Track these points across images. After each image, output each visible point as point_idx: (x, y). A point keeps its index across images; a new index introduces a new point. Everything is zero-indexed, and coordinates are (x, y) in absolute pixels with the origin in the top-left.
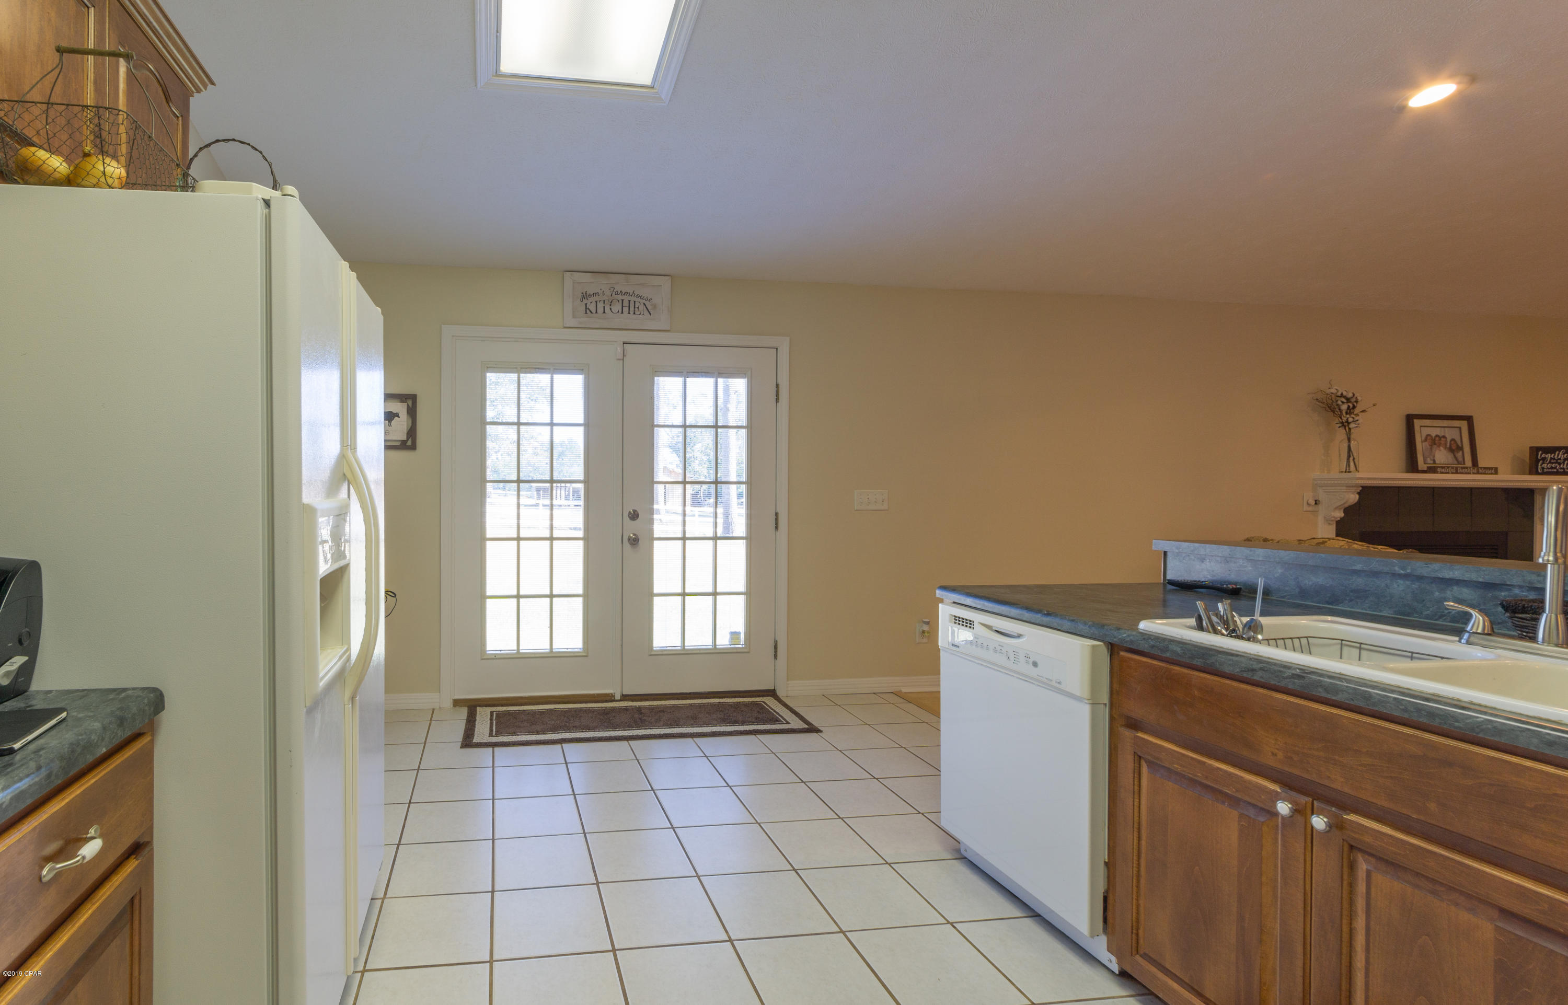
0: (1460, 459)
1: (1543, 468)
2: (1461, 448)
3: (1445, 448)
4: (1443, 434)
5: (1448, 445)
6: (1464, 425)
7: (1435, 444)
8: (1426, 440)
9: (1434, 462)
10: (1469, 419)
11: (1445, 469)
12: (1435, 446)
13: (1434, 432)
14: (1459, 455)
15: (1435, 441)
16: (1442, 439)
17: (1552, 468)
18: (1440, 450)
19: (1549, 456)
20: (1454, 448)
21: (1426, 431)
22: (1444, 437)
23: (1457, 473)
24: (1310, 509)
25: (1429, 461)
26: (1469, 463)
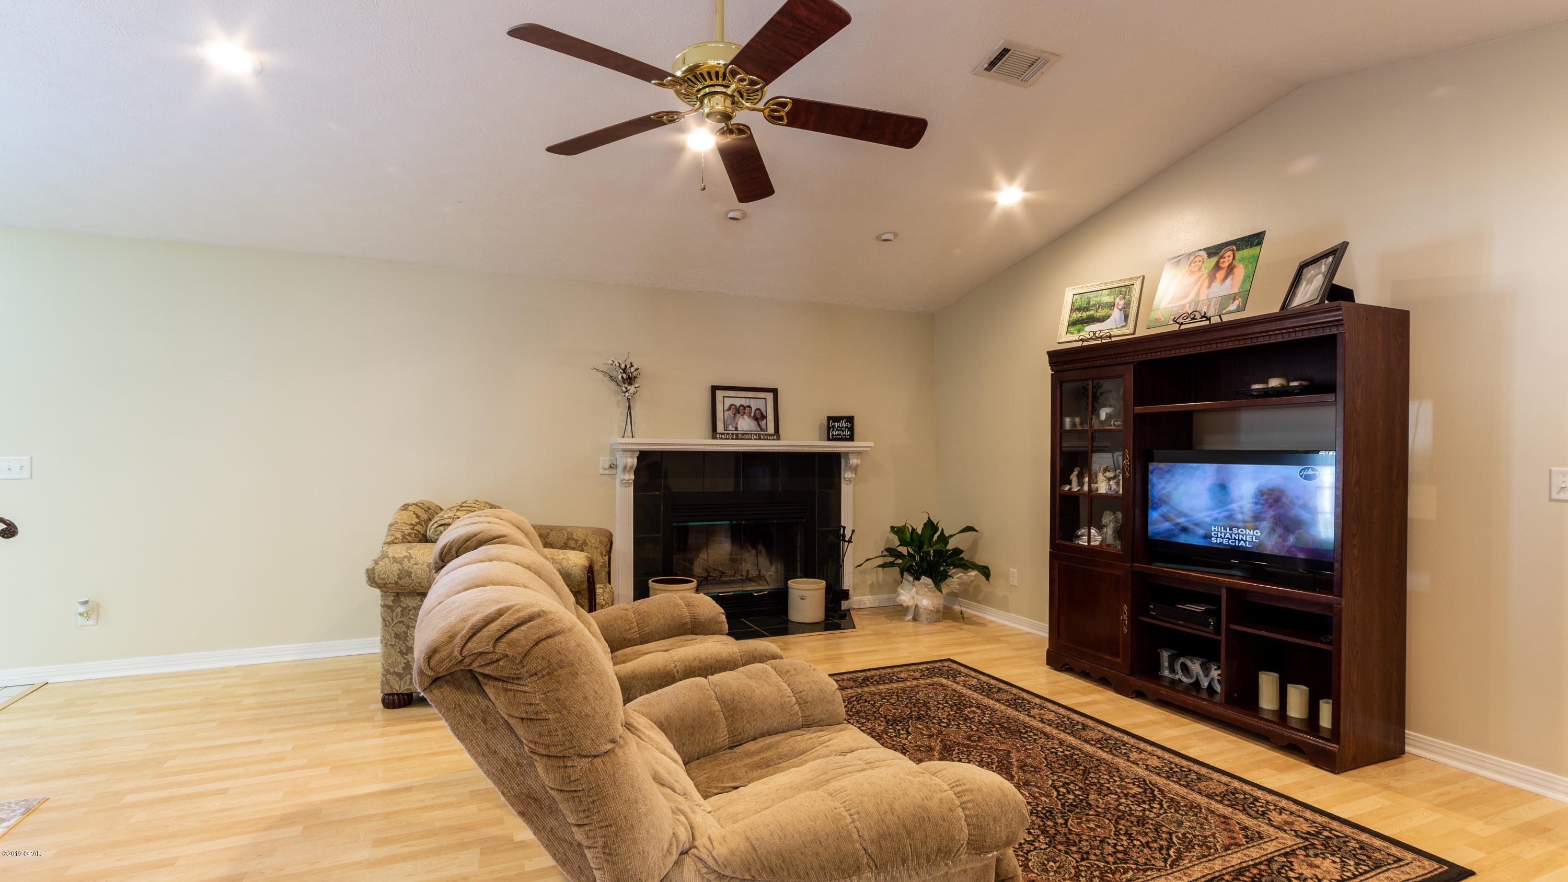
0: (763, 426)
1: (833, 435)
2: (764, 417)
3: (750, 416)
4: (748, 404)
5: (752, 414)
6: (770, 396)
7: (739, 413)
8: (729, 409)
9: (736, 429)
10: (774, 391)
11: (746, 436)
12: (739, 415)
13: (738, 402)
14: (763, 423)
15: (738, 411)
16: (747, 409)
17: (838, 435)
18: (744, 418)
19: (836, 424)
20: (759, 417)
21: (728, 402)
22: (749, 407)
23: (760, 439)
24: (607, 472)
25: (731, 428)
26: (771, 430)
